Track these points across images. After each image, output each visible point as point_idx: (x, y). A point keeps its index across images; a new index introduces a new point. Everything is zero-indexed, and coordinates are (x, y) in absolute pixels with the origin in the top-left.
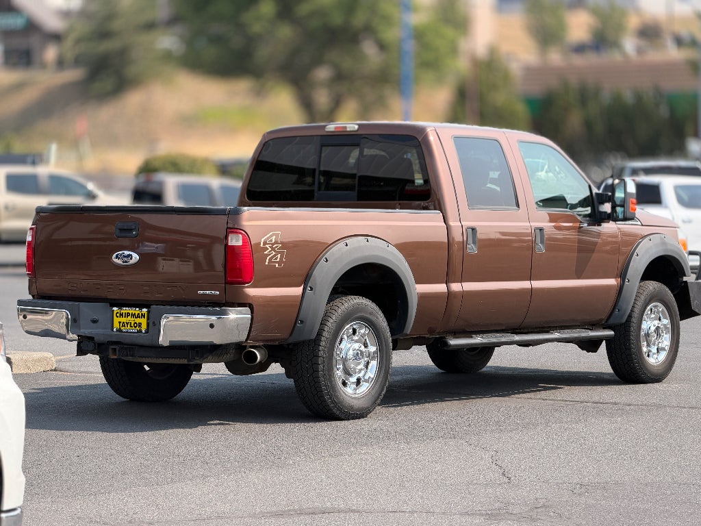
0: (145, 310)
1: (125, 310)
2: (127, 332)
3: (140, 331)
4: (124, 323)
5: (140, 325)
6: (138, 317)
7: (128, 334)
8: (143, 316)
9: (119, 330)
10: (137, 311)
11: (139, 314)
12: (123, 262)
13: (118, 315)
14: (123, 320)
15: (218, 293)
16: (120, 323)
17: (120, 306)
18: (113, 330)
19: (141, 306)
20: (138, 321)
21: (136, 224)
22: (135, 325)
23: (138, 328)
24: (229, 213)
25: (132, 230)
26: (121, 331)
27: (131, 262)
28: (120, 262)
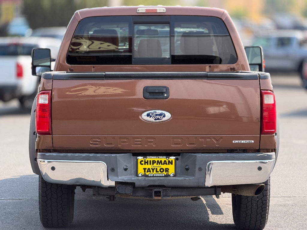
0: (172, 158)
1: (149, 159)
2: (153, 176)
3: (168, 176)
4: (149, 169)
5: (167, 170)
6: (165, 163)
7: (155, 178)
8: (170, 163)
9: (144, 175)
10: (163, 159)
11: (165, 161)
12: (155, 120)
13: (142, 163)
14: (147, 166)
15: (253, 141)
16: (145, 169)
17: (145, 155)
18: (137, 175)
19: (168, 155)
20: (164, 167)
21: (167, 88)
22: (162, 170)
23: (165, 173)
24: (259, 78)
25: (163, 93)
26: (147, 176)
27: (164, 119)
28: (152, 119)
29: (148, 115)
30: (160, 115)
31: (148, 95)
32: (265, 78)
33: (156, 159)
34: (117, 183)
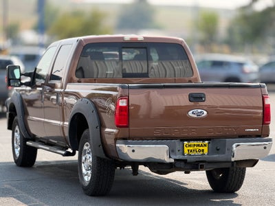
0: (207, 142)
1: (192, 143)
3: (203, 154)
4: (191, 150)
5: (203, 150)
6: (202, 146)
7: (195, 156)
8: (205, 145)
9: (189, 155)
10: (200, 143)
11: (202, 144)
12: (197, 116)
13: (187, 146)
14: (190, 148)
15: (258, 130)
16: (188, 150)
17: (189, 140)
18: (183, 154)
19: (204, 140)
20: (201, 148)
21: (204, 95)
22: (200, 151)
23: (201, 153)
24: (260, 86)
25: (202, 98)
26: (191, 155)
27: (203, 115)
28: (195, 116)
29: (193, 113)
30: (201, 112)
31: (192, 99)
32: (264, 87)
33: (196, 143)
34: (175, 160)
